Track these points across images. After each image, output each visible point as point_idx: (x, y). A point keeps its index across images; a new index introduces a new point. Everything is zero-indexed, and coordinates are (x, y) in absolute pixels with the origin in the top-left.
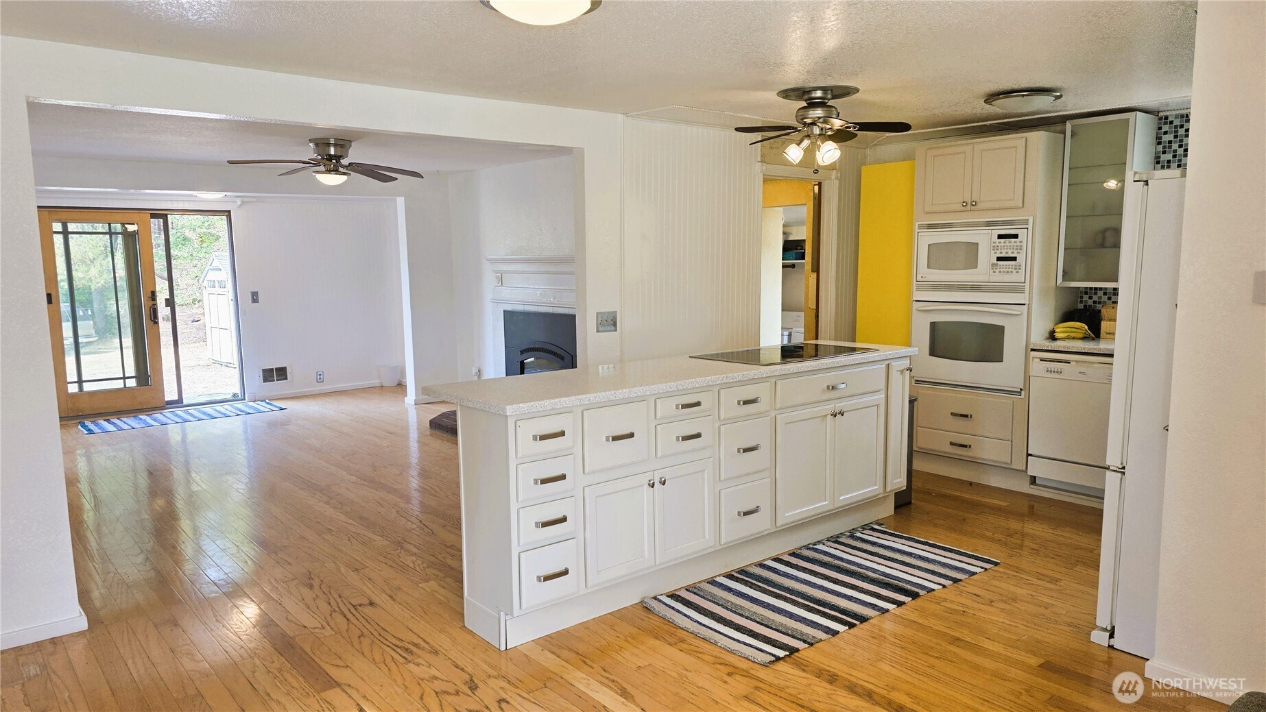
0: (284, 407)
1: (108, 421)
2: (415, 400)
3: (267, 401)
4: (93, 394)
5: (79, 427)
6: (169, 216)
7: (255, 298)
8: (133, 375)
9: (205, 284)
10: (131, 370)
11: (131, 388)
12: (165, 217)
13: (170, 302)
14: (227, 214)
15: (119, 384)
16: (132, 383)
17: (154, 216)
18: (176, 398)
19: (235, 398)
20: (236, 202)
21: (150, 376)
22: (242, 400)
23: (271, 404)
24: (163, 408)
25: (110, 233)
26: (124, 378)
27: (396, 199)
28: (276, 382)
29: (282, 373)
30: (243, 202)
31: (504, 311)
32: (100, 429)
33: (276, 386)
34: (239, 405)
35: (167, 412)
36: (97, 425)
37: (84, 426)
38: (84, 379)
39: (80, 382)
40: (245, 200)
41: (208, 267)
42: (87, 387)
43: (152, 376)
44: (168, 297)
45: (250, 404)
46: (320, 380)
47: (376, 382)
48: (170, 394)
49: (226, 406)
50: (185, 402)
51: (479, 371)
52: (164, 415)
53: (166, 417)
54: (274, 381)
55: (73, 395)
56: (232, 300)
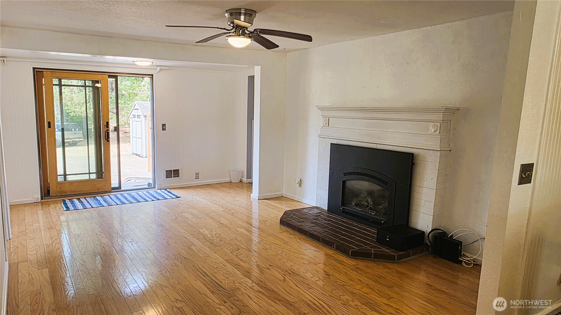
0: (179, 196)
1: (79, 199)
2: (258, 197)
3: (168, 189)
4: (72, 182)
5: (62, 204)
6: (118, 77)
7: (164, 127)
8: (95, 171)
9: (131, 116)
10: (93, 169)
11: (93, 180)
12: (116, 77)
13: (117, 129)
14: (151, 76)
15: (86, 177)
16: (93, 176)
17: (110, 76)
18: (117, 186)
19: (150, 186)
20: (156, 69)
21: (103, 173)
22: (154, 188)
23: (171, 193)
24: (110, 192)
25: (85, 86)
26: (90, 173)
27: (254, 67)
28: (173, 178)
29: (176, 173)
30: (161, 69)
31: (331, 144)
32: (73, 206)
33: (173, 181)
34: (152, 191)
35: (112, 195)
36: (72, 203)
37: (65, 204)
38: (67, 174)
39: (65, 175)
40: (162, 68)
41: (133, 108)
42: (69, 178)
43: (105, 173)
44: (116, 126)
45: (159, 191)
46: (197, 177)
47: (228, 180)
48: (114, 183)
49: (145, 191)
50: (122, 189)
51: (301, 181)
52: (110, 197)
53: (112, 199)
54: (172, 177)
55: (61, 183)
56: (151, 128)
